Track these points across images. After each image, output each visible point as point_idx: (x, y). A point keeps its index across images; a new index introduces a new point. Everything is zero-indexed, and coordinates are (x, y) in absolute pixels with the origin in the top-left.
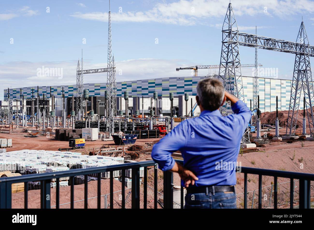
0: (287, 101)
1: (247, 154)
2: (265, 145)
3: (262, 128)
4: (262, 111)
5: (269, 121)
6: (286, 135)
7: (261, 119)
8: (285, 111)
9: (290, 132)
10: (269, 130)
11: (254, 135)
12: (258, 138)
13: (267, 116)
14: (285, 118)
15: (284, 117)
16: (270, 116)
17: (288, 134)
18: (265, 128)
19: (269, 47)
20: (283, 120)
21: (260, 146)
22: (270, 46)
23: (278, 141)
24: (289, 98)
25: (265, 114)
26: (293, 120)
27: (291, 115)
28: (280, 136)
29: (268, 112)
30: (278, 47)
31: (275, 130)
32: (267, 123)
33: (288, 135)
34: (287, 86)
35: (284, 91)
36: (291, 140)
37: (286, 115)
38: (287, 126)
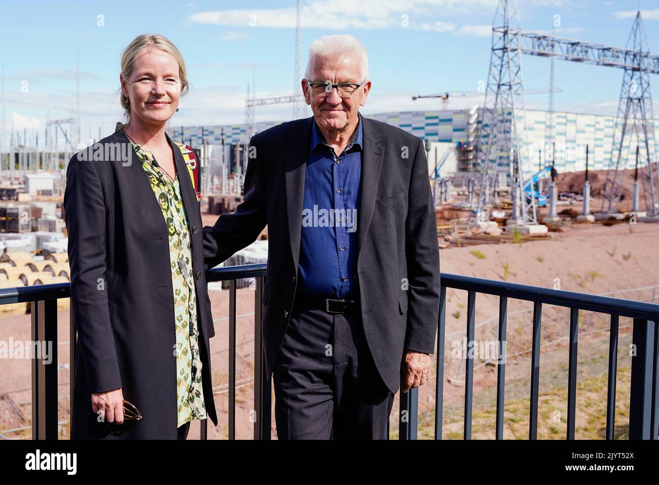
0: (605, 153)
1: (529, 244)
2: (563, 229)
3: (559, 200)
4: (560, 170)
5: (571, 187)
6: (601, 212)
7: (557, 184)
8: (602, 171)
9: (609, 208)
10: (571, 204)
11: (543, 211)
12: (550, 217)
13: (568, 179)
14: (601, 183)
15: (598, 181)
16: (573, 179)
17: (605, 209)
18: (564, 200)
19: (575, 56)
20: (597, 185)
21: (554, 230)
22: (578, 55)
23: (585, 221)
24: (609, 147)
25: (565, 175)
26: (615, 186)
27: (611, 177)
28: (592, 213)
29: (570, 173)
30: (591, 57)
31: (581, 203)
32: (568, 190)
33: (605, 213)
34: (607, 127)
35: (600, 135)
36: (610, 222)
37: (602, 178)
38: (605, 197)
